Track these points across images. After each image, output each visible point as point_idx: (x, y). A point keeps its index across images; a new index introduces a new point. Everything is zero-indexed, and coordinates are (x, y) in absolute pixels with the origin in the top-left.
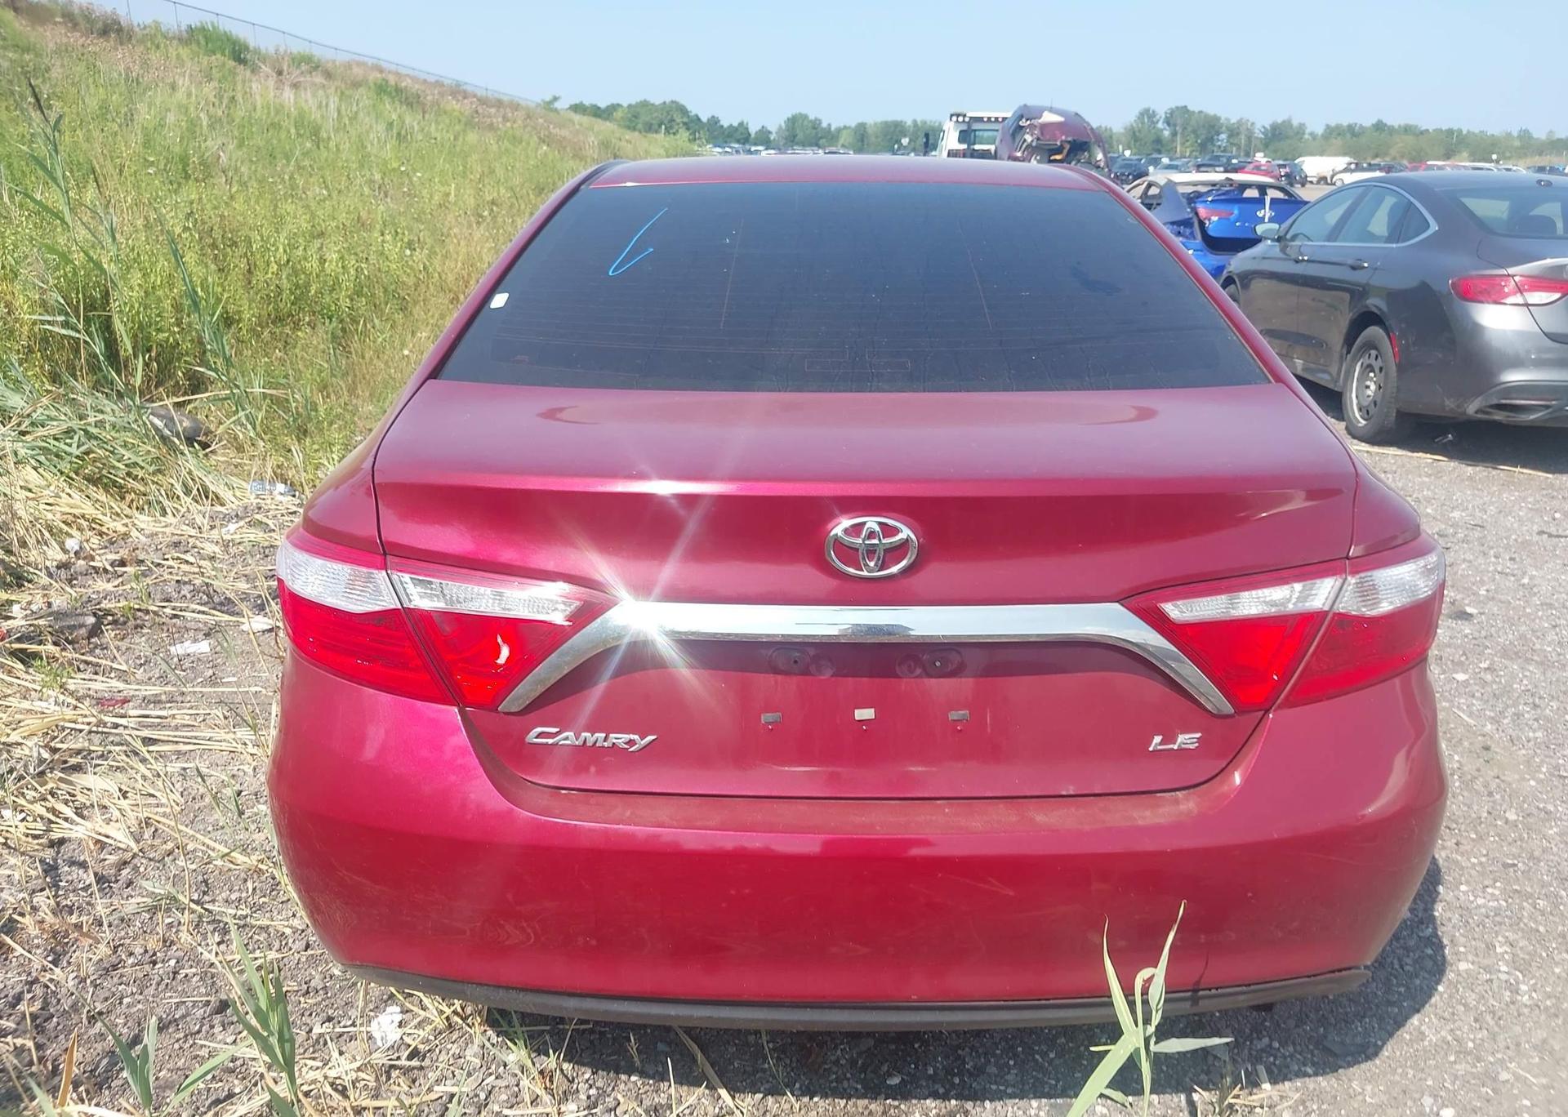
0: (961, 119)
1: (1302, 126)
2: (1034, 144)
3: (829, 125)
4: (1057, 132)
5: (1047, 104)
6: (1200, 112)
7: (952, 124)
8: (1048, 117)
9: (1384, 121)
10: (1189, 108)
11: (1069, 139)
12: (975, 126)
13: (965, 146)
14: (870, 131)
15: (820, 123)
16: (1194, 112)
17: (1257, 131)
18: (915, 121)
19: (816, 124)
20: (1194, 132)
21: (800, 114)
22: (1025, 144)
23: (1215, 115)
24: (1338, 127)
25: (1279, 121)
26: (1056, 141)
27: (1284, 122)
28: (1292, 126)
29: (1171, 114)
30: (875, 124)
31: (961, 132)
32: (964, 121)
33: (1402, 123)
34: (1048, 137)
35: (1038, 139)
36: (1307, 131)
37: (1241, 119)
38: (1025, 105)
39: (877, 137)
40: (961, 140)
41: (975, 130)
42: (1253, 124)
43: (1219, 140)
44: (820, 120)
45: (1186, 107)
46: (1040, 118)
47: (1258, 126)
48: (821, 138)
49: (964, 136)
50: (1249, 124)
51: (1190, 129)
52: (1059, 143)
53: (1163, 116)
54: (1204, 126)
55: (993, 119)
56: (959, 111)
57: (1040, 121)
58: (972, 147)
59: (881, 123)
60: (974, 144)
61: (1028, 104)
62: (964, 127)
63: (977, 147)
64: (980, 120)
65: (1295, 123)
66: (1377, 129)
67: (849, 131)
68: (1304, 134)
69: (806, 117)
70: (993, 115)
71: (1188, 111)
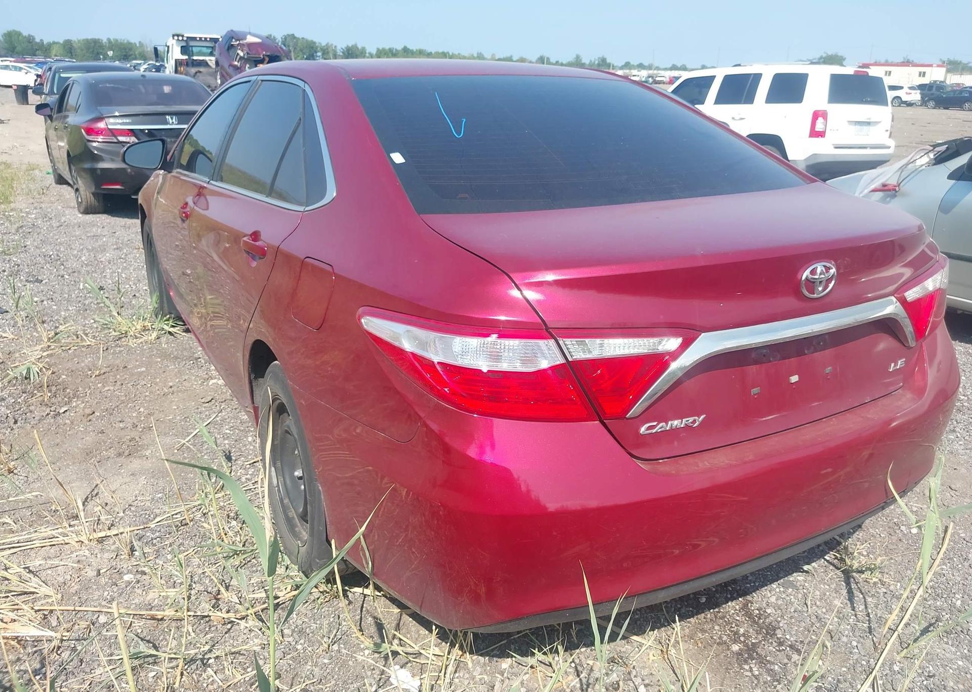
0: (180, 38)
1: (364, 48)
2: (246, 57)
3: (41, 40)
4: (259, 49)
5: (247, 31)
6: (303, 38)
7: (174, 42)
8: (250, 39)
9: (408, 47)
10: (296, 35)
11: (268, 54)
12: (192, 43)
13: (186, 57)
14: (75, 45)
15: (34, 39)
16: (299, 38)
17: (338, 51)
18: (109, 40)
19: (30, 40)
20: (301, 50)
21: (14, 31)
22: (238, 57)
23: (312, 41)
24: (384, 49)
25: (350, 45)
26: (259, 54)
27: (352, 46)
28: (358, 49)
29: (285, 38)
30: (79, 41)
31: (182, 47)
32: (183, 40)
33: (418, 48)
34: (254, 52)
35: (248, 54)
36: (367, 52)
37: (328, 43)
38: (232, 31)
39: (82, 50)
40: (183, 53)
41: (192, 46)
42: (335, 47)
43: (317, 56)
44: (33, 37)
45: (293, 35)
46: (245, 40)
47: (339, 48)
48: (37, 50)
49: (185, 50)
50: (333, 47)
51: (298, 49)
52: (262, 57)
53: (281, 40)
54: (306, 47)
55: (203, 39)
56: (178, 32)
57: (245, 41)
58: (192, 58)
59: (84, 40)
60: (193, 56)
61: (234, 30)
62: (184, 44)
63: (195, 58)
64: (194, 39)
65: (360, 47)
66: (405, 52)
67: (58, 45)
68: (366, 53)
69: (19, 34)
70: (203, 36)
71: (295, 38)
